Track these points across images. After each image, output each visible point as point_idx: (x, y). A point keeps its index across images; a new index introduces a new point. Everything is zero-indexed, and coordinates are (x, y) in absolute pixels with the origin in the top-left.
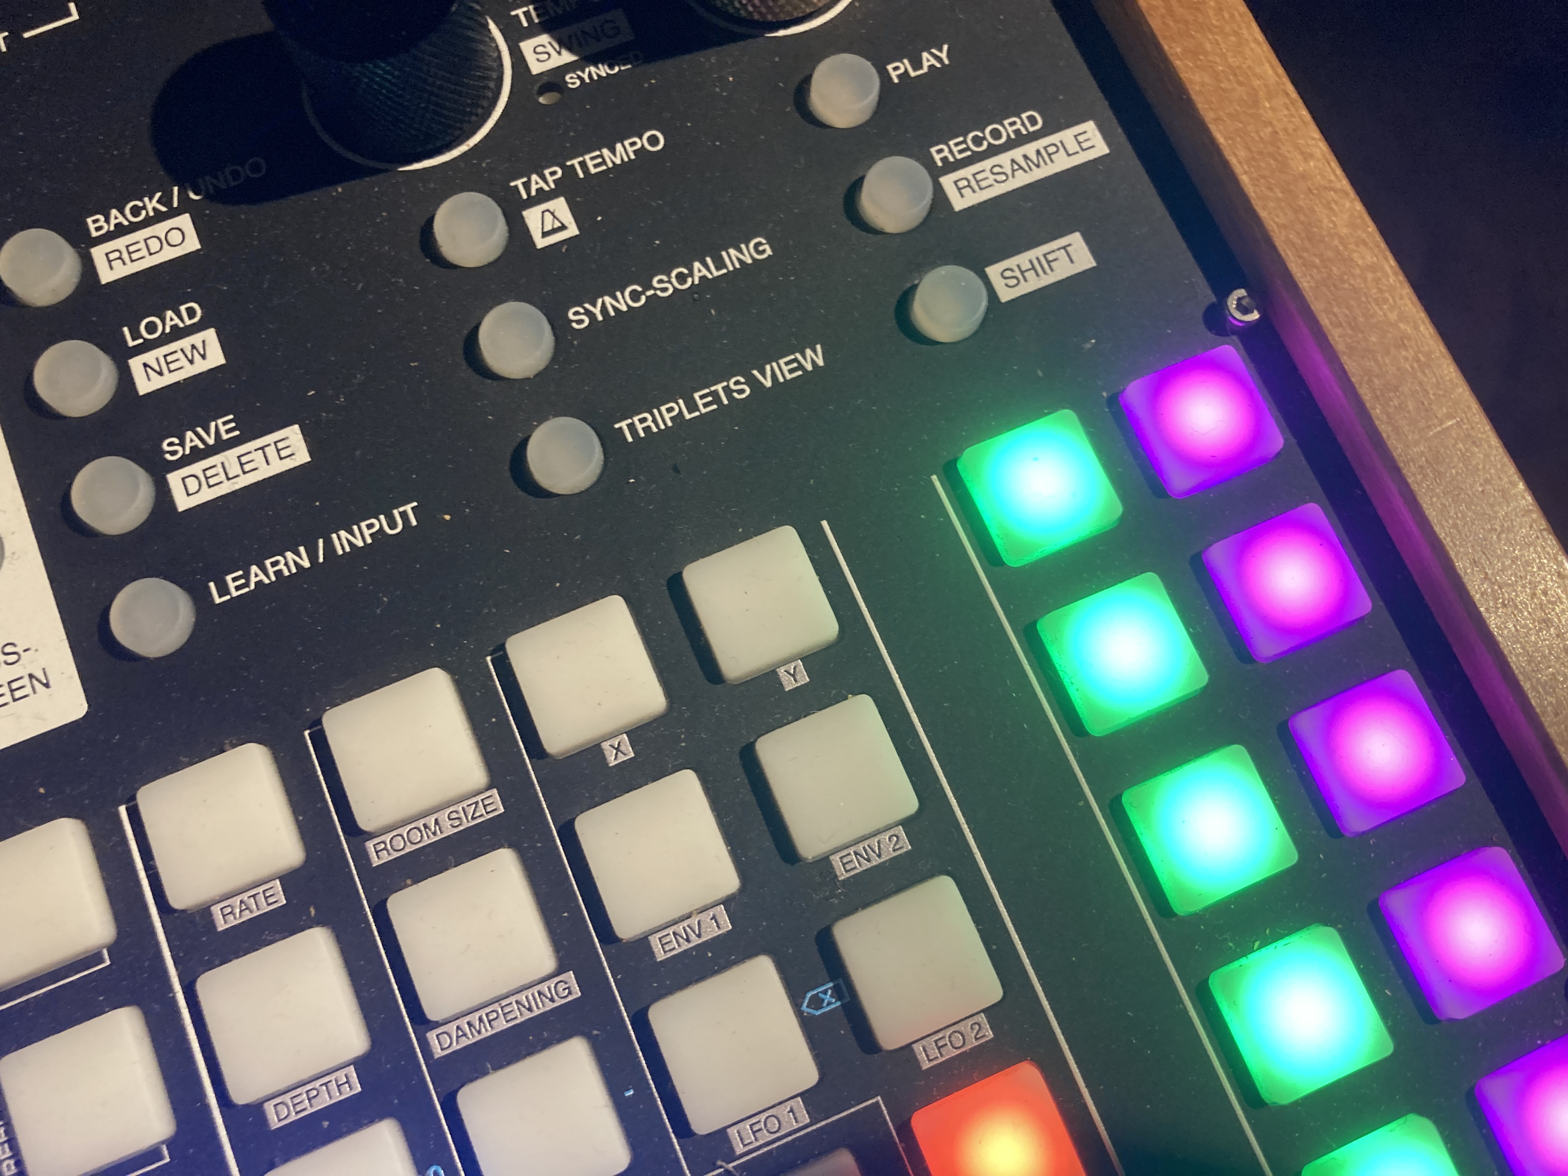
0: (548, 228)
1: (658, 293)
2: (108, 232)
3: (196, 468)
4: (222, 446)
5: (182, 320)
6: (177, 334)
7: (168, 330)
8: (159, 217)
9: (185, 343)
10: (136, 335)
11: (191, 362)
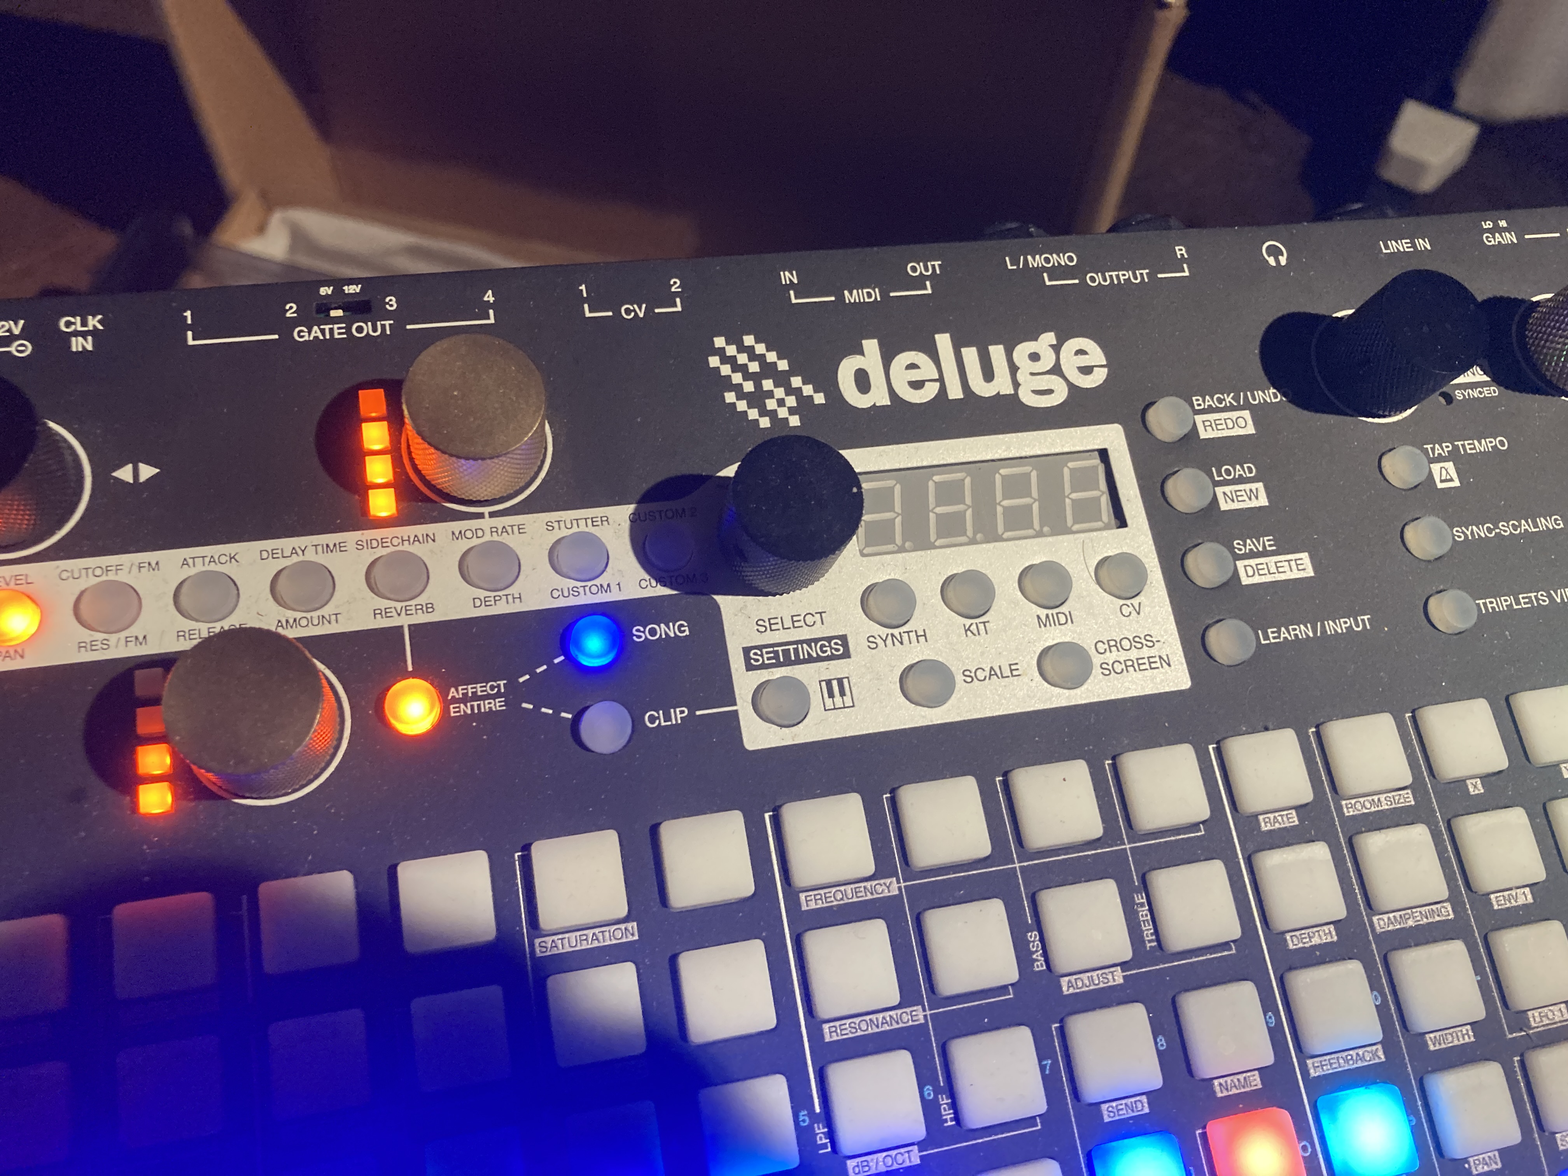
0: (1443, 478)
1: (1502, 532)
2: (1204, 409)
3: (1253, 562)
4: (1265, 554)
5: (1245, 473)
6: (1241, 480)
7: (1237, 477)
8: (1232, 408)
9: (1247, 487)
10: (1220, 475)
11: (1250, 499)
